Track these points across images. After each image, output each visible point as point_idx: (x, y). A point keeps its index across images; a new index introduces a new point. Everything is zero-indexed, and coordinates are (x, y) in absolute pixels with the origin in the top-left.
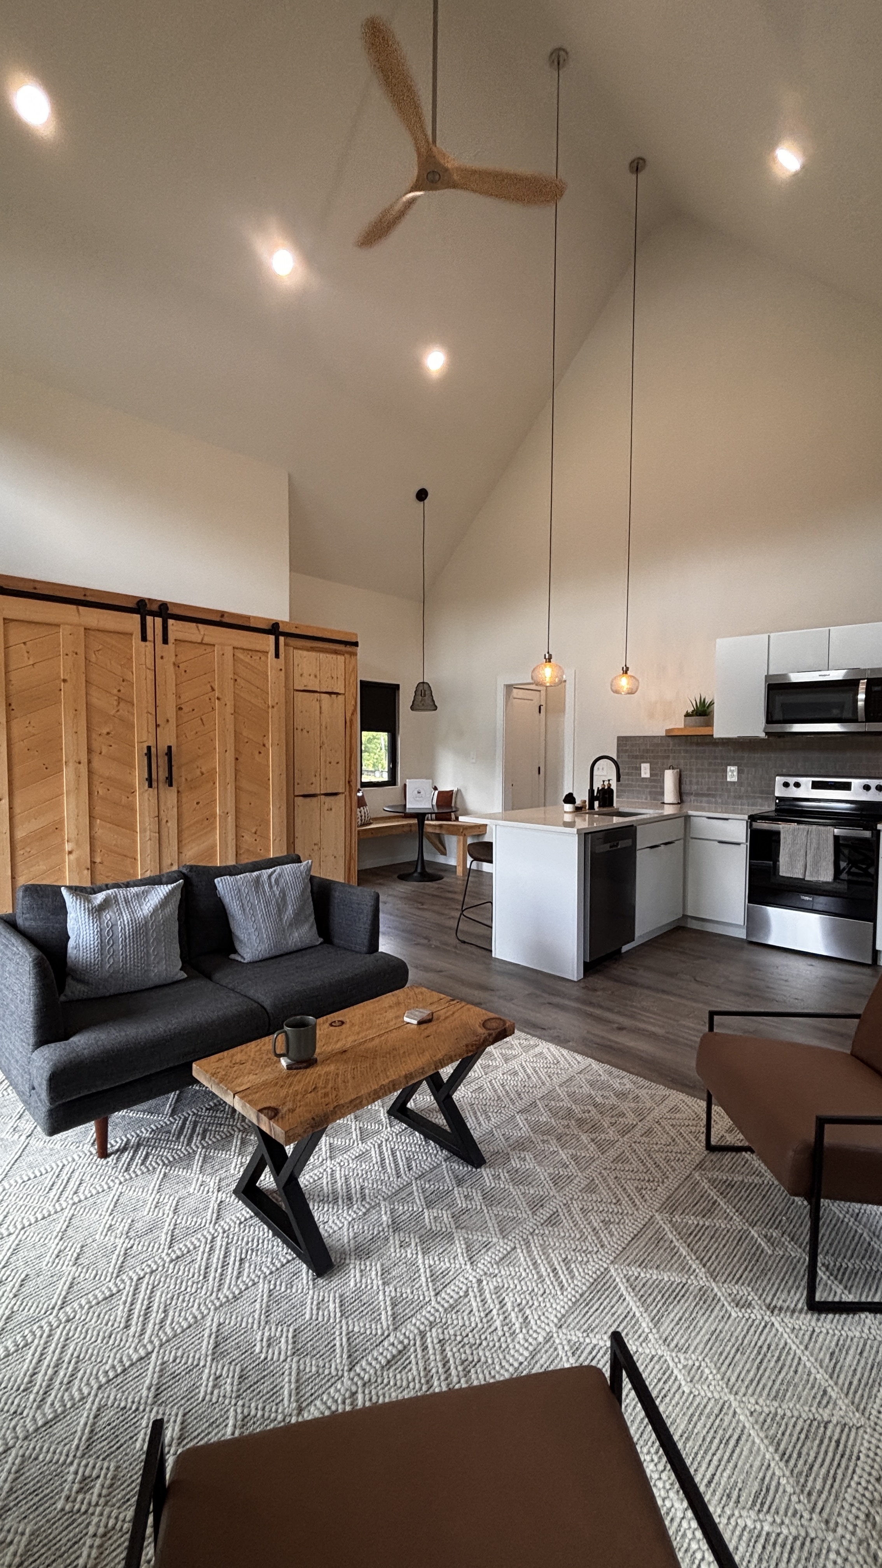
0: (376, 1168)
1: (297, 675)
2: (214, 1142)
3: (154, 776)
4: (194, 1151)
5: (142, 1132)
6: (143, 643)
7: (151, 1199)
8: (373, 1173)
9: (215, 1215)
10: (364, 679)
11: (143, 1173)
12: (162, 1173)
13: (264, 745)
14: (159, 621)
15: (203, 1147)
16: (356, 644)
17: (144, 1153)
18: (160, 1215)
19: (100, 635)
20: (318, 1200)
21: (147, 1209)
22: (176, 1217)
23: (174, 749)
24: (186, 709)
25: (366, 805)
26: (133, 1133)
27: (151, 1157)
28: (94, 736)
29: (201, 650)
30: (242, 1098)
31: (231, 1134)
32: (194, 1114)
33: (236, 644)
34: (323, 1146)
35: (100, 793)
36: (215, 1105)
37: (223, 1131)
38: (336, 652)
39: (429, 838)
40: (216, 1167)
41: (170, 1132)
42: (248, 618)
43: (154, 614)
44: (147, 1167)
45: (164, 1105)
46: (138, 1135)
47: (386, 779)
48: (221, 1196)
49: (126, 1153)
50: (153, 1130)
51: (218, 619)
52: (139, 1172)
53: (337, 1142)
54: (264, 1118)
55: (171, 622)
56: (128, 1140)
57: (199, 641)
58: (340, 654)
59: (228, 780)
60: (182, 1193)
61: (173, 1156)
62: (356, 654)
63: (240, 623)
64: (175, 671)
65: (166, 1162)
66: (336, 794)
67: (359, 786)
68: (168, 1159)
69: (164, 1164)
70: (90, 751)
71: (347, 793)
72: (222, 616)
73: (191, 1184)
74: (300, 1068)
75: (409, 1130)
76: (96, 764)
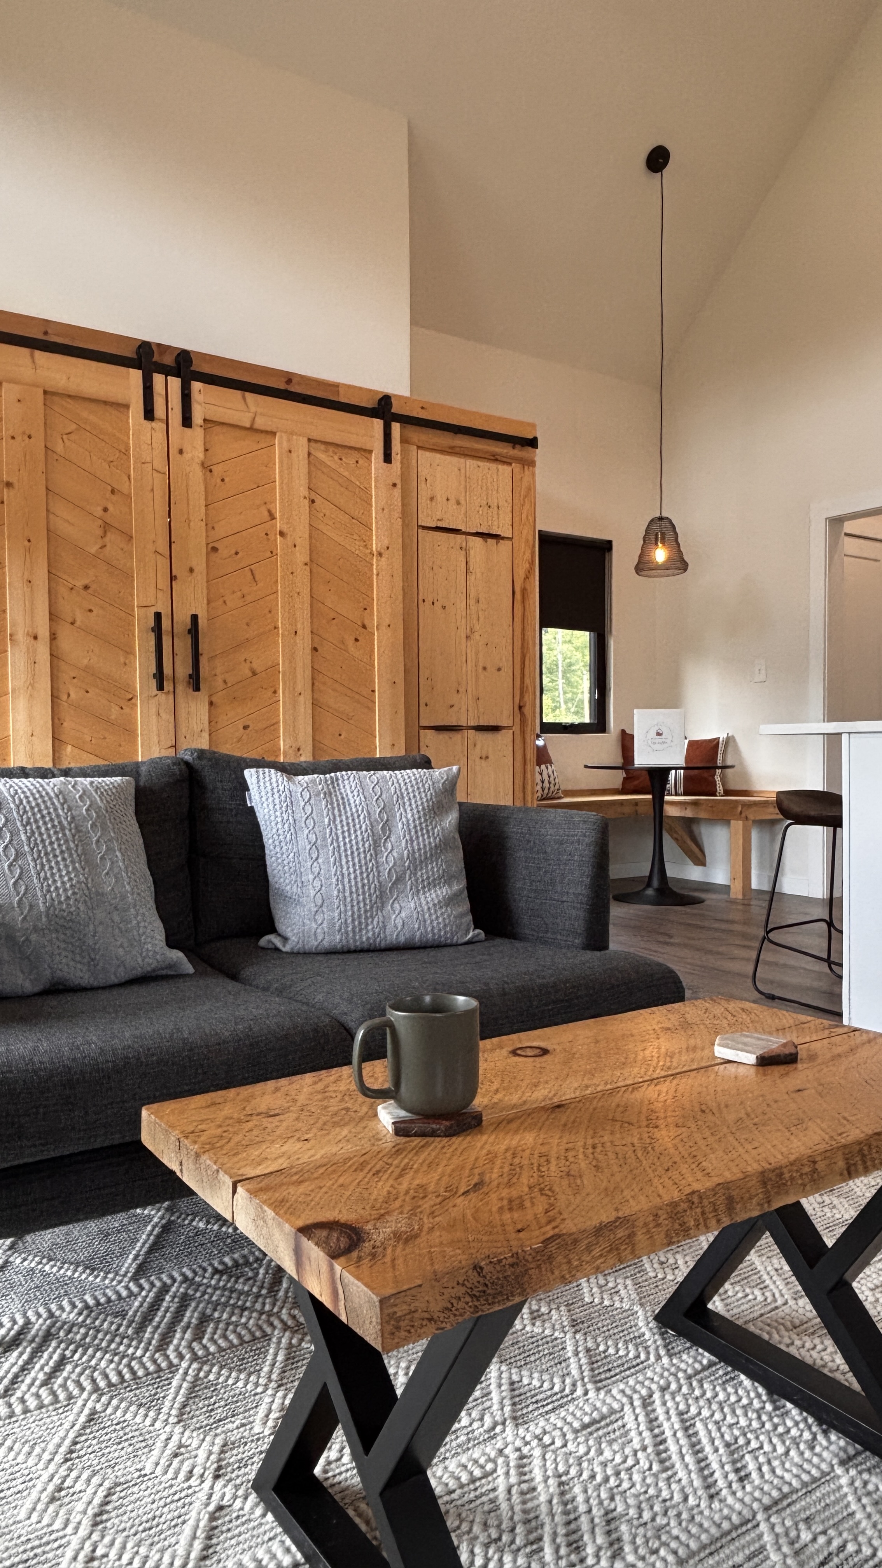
0: (644, 1464)
1: (423, 501)
2: (221, 1349)
3: (167, 670)
4: (171, 1365)
5: (62, 1308)
6: (147, 424)
7: (45, 1476)
8: (636, 1477)
9: (198, 1545)
10: (544, 529)
11: (41, 1407)
12: (86, 1411)
13: (364, 627)
14: (175, 383)
15: (195, 1358)
16: (533, 443)
17: (56, 1357)
18: (58, 1525)
19: (70, 404)
20: (483, 1538)
21: (28, 1504)
22: (95, 1537)
23: (202, 622)
24: (224, 552)
25: (551, 763)
26: (42, 1310)
27: (69, 1368)
28: (63, 591)
29: (248, 443)
30: (253, 1193)
31: (265, 1335)
32: (186, 1279)
33: (315, 435)
34: (493, 1387)
35: (73, 695)
36: (236, 1264)
37: (245, 1326)
38: (495, 459)
39: (671, 831)
40: (219, 1413)
41: (123, 1314)
42: (335, 386)
43: (167, 371)
44: (54, 1393)
45: (123, 1254)
46: (51, 1315)
47: (587, 720)
48: (223, 1491)
49: (15, 1354)
50: (87, 1307)
51: (282, 386)
52: (32, 1403)
53: (531, 1380)
54: (314, 1252)
55: (196, 386)
56: (28, 1323)
57: (248, 425)
58: (504, 463)
59: (299, 688)
60: (126, 1470)
61: (120, 1374)
62: (532, 463)
63: (321, 394)
64: (205, 480)
65: (102, 1384)
66: (495, 729)
67: (538, 731)
68: (106, 1376)
69: (96, 1389)
70: (53, 616)
71: (517, 728)
72: (289, 381)
73: (150, 1448)
74: (433, 1134)
75: (721, 1370)
76: (66, 643)
